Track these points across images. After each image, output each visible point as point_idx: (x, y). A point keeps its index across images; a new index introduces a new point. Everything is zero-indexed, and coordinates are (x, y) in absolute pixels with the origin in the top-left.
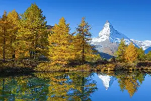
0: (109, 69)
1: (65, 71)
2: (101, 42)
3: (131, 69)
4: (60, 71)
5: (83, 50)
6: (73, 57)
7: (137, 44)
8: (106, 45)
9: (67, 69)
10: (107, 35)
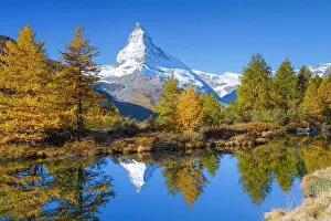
0: (140, 148)
1: (35, 157)
2: (122, 77)
3: (189, 145)
4: (24, 158)
5: (80, 105)
6: (56, 123)
7: (207, 82)
8: (136, 85)
9: (40, 153)
10: (138, 60)
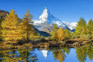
0: (46, 46)
1: (14, 48)
2: (41, 24)
4: (11, 49)
5: (28, 33)
7: (67, 25)
8: (45, 26)
9: (16, 47)
10: (46, 18)
